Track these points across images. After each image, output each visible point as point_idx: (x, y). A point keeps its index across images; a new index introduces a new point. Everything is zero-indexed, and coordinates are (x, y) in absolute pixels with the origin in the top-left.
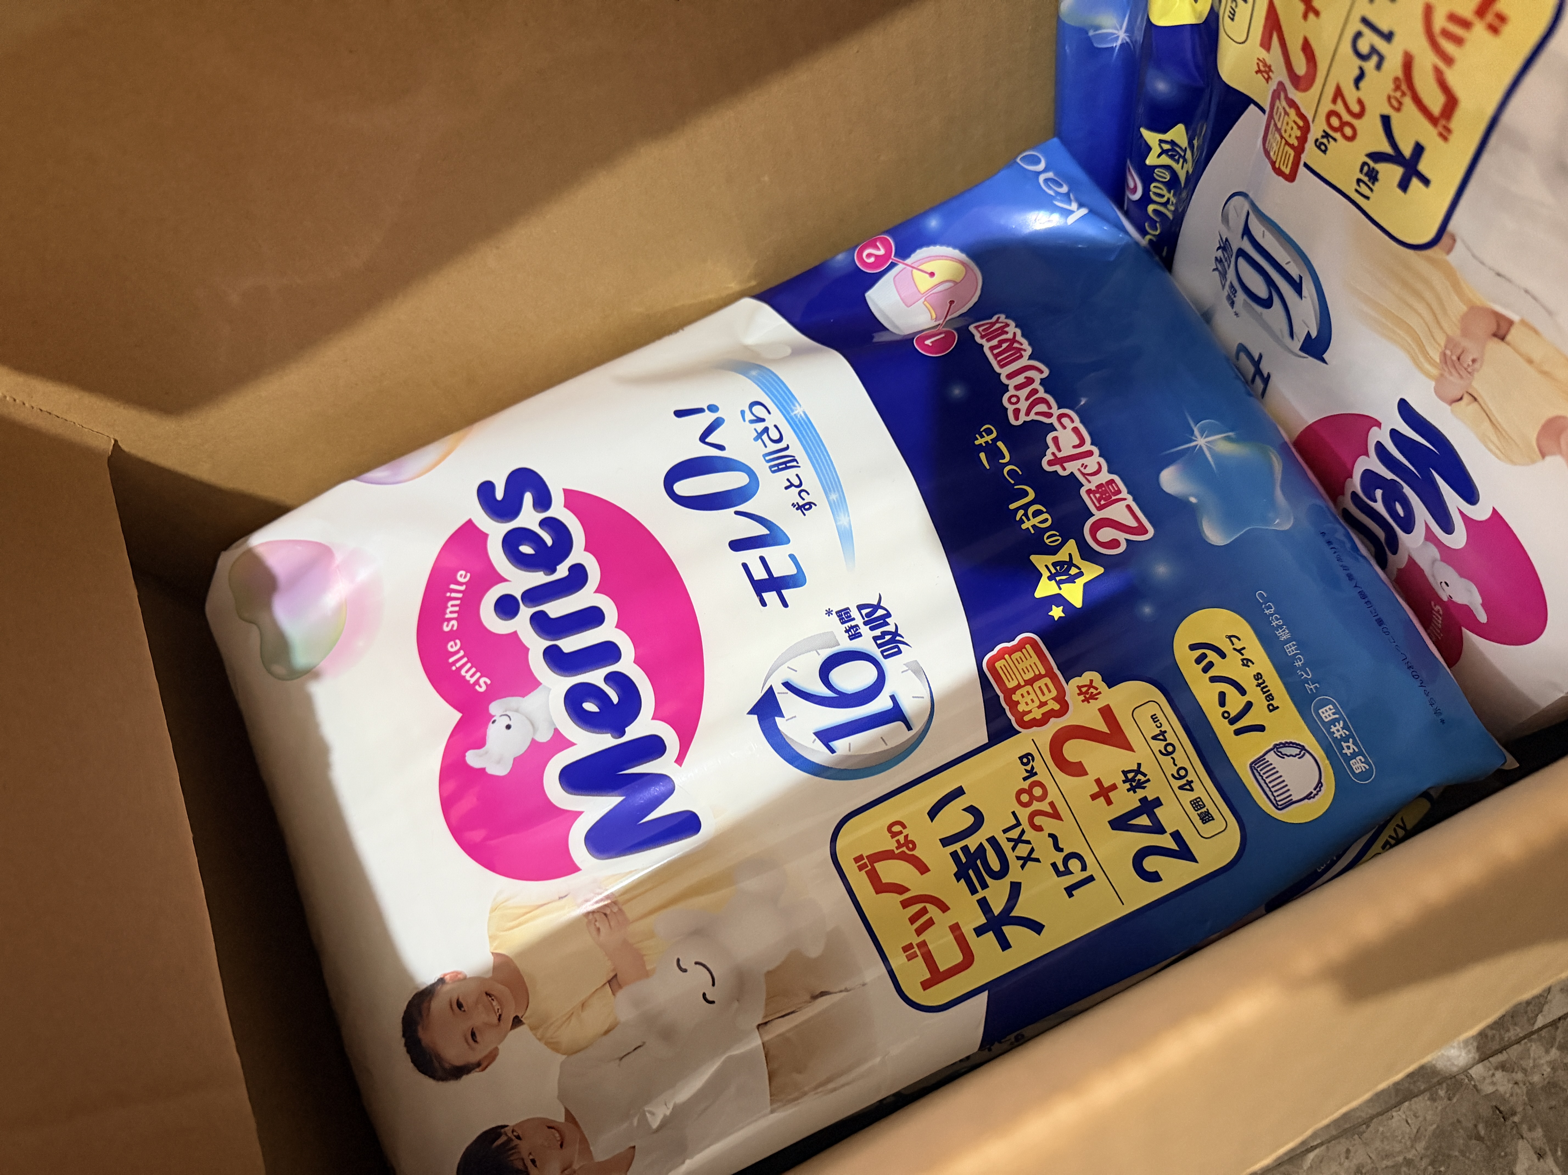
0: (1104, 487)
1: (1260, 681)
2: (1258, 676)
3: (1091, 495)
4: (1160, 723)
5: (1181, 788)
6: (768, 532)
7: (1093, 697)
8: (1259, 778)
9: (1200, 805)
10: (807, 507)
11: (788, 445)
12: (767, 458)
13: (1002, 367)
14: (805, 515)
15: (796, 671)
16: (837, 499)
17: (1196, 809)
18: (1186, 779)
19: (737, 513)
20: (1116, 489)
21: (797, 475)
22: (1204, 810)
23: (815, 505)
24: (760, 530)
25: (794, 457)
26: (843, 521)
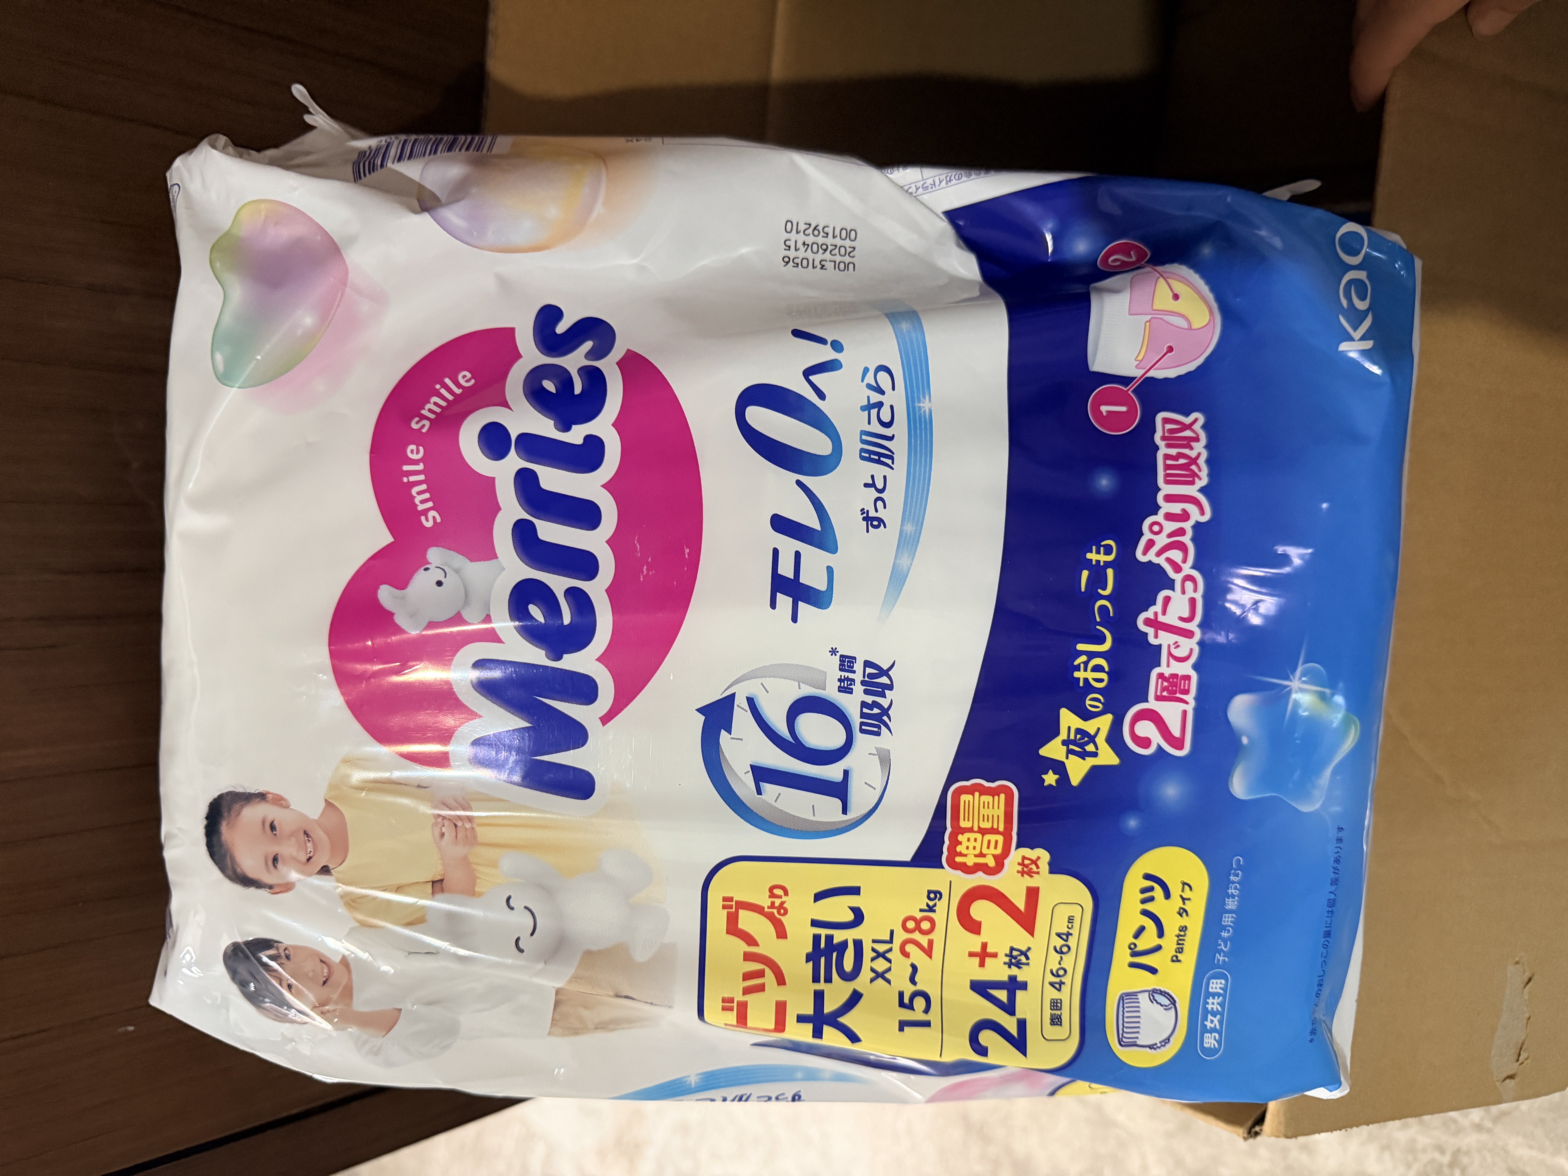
0: (1177, 679)
1: (1182, 933)
2: (1184, 929)
3: (1160, 680)
4: (1072, 925)
5: (1052, 984)
6: (819, 529)
7: (1030, 873)
8: (1121, 1009)
9: (1057, 1006)
10: (875, 523)
11: (893, 435)
12: (864, 437)
13: (1167, 482)
14: (868, 531)
15: (768, 692)
16: (911, 532)
17: (1052, 1008)
18: (1061, 978)
19: (799, 483)
20: (1186, 688)
21: (885, 477)
22: (1058, 1012)
23: (885, 527)
24: (811, 520)
25: (893, 453)
26: (904, 561)
